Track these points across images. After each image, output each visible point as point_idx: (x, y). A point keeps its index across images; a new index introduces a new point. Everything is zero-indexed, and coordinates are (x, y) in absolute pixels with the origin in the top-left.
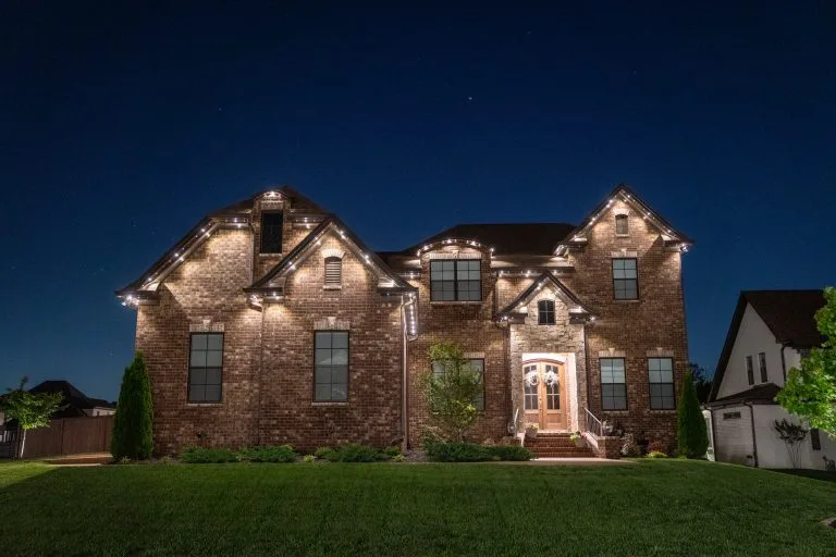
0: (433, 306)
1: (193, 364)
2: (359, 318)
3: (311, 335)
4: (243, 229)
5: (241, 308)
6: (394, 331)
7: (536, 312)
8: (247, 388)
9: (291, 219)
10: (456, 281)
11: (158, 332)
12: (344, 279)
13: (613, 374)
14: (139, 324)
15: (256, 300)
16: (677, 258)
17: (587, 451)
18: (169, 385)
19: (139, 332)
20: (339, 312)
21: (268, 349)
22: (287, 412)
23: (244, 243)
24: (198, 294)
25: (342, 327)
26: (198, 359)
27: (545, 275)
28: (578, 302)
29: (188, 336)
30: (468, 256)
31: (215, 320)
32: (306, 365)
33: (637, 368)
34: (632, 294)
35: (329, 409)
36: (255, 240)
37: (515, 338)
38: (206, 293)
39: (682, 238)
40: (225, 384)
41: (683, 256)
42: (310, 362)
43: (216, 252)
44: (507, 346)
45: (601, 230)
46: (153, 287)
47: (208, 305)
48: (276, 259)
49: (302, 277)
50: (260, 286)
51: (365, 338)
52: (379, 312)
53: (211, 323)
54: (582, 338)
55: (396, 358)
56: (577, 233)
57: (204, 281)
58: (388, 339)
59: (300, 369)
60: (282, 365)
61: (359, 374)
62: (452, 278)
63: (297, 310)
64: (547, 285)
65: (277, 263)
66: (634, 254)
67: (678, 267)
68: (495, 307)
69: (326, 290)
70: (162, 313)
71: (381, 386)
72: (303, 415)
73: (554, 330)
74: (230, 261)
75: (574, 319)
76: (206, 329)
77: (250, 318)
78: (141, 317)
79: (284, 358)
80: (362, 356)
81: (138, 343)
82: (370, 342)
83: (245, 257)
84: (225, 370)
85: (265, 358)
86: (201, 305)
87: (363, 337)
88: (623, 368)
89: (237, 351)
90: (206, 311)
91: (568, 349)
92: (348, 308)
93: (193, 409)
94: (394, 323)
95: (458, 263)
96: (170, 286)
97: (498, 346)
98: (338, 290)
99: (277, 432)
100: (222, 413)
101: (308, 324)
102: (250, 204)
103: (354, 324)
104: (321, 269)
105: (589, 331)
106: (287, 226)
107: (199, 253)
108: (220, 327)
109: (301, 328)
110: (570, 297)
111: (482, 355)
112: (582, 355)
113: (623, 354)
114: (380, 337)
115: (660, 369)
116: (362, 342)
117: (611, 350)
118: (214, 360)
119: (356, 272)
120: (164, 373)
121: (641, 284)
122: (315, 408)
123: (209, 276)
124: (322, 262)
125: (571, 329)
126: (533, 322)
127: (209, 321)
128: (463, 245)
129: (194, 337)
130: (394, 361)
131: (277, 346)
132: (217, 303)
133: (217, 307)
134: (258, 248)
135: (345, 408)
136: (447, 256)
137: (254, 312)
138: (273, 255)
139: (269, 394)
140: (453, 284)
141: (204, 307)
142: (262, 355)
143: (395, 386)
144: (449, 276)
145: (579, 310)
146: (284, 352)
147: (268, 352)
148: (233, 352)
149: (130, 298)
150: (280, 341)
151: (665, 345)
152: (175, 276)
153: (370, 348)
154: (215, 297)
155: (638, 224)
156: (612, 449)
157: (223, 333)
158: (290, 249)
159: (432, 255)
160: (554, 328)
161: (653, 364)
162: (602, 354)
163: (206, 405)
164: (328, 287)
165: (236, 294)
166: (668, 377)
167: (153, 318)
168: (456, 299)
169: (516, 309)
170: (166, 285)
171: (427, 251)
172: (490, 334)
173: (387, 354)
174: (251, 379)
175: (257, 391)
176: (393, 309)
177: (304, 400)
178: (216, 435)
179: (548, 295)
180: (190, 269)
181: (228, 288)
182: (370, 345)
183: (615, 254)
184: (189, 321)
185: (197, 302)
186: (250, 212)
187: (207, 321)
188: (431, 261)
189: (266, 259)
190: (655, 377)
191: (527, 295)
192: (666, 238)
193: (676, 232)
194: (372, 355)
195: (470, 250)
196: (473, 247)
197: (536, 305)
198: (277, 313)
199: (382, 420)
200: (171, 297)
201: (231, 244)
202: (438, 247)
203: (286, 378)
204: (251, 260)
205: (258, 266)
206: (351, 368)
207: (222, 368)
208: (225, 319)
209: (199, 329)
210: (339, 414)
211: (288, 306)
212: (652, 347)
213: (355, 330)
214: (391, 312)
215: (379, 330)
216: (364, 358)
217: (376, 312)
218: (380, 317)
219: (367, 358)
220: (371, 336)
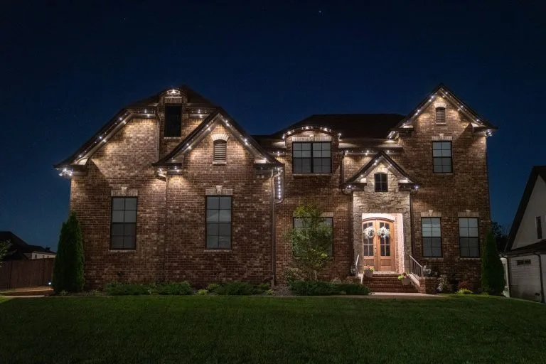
0: (294, 177)
1: (114, 221)
2: (239, 187)
3: (203, 199)
4: (151, 118)
5: (150, 179)
6: (266, 197)
7: (373, 182)
8: (155, 238)
9: (188, 111)
10: (312, 158)
11: (87, 196)
12: (228, 156)
13: (432, 230)
14: (72, 190)
15: (162, 173)
16: (483, 141)
17: (411, 287)
18: (96, 236)
19: (73, 196)
20: (225, 182)
21: (171, 210)
22: (185, 257)
23: (152, 129)
24: (117, 168)
25: (227, 193)
26: (118, 217)
27: (380, 154)
28: (405, 175)
29: (110, 199)
30: (321, 139)
31: (131, 187)
32: (200, 221)
33: (450, 226)
34: (448, 169)
35: (217, 255)
36: (161, 127)
37: (357, 202)
38: (123, 167)
39: (488, 126)
40: (138, 236)
41: (488, 139)
42: (203, 219)
43: (131, 135)
44: (350, 208)
45: (424, 119)
46: (83, 162)
47: (125, 176)
48: (177, 141)
49: (196, 155)
50: (165, 162)
51: (245, 201)
52: (254, 182)
53: (128, 190)
54: (408, 203)
55: (267, 216)
56: (405, 122)
57: (123, 158)
58: (262, 202)
59: (195, 226)
60: (181, 221)
61: (239, 228)
62: (310, 156)
63: (192, 180)
64: (382, 162)
65: (178, 144)
66: (450, 138)
67: (484, 148)
68: (341, 178)
69: (215, 165)
70: (90, 182)
71: (257, 238)
72: (197, 259)
73: (386, 196)
74: (141, 142)
75: (402, 187)
76: (124, 194)
77: (157, 185)
78: (74, 184)
79: (183, 217)
80: (241, 215)
81: (72, 204)
82: (248, 205)
83: (153, 140)
84: (138, 225)
85: (168, 216)
86: (119, 176)
87: (242, 200)
88: (439, 225)
89: (148, 210)
90: (124, 181)
91: (397, 211)
92: (231, 179)
93: (114, 255)
94: (266, 191)
95: (314, 144)
96: (96, 162)
97: (344, 208)
98: (224, 165)
99: (178, 272)
100: (136, 257)
101: (201, 191)
102: (157, 99)
103: (236, 191)
104: (211, 149)
105: (414, 197)
106: (185, 116)
107: (118, 136)
108: (134, 193)
109: (196, 194)
110: (399, 171)
111: (331, 214)
112: (408, 215)
113: (439, 215)
114: (256, 201)
115: (468, 226)
116: (242, 205)
117: (431, 211)
118: (130, 218)
119: (238, 152)
120: (92, 227)
121: (455, 160)
122: (206, 254)
123: (125, 154)
124: (212, 144)
125: (400, 195)
126: (370, 190)
127: (126, 188)
128: (317, 131)
129: (114, 200)
130: (267, 219)
131: (177, 207)
132: (132, 174)
133: (133, 178)
134: (163, 133)
135: (229, 254)
136: (305, 139)
137: (160, 181)
138: (175, 138)
139: (172, 243)
140: (309, 160)
141: (122, 177)
142: (166, 214)
143: (267, 238)
144: (307, 154)
145: (406, 181)
146: (183, 212)
147: (171, 212)
148: (144, 211)
149: (65, 170)
150: (181, 203)
151: (472, 208)
152: (100, 153)
153: (248, 209)
154: (129, 170)
155: (454, 115)
156: (430, 287)
157: (136, 197)
158: (187, 133)
159: (294, 139)
160: (387, 194)
161: (463, 222)
162: (423, 214)
163: (123, 251)
164: (216, 163)
165: (146, 168)
166: (474, 233)
167: (83, 185)
168: (312, 172)
169: (358, 180)
170: (93, 160)
171: (290, 135)
172: (337, 198)
173: (260, 214)
174: (158, 232)
175: (163, 241)
176: (265, 180)
177: (197, 248)
178: (132, 274)
179: (382, 169)
180: (111, 148)
181: (141, 163)
182: (248, 207)
183: (435, 138)
184: (111, 188)
185: (116, 173)
186: (156, 105)
187: (124, 188)
188: (293, 142)
189: (168, 141)
190: (463, 232)
191: (367, 169)
192: (475, 125)
193: (483, 121)
194: (250, 214)
195: (324, 135)
196: (325, 132)
197: (373, 177)
198: (177, 182)
199: (257, 263)
200: (97, 169)
201: (141, 130)
202: (298, 132)
203: (185, 231)
204: (158, 142)
205: (163, 146)
206: (234, 223)
207: (136, 223)
208: (138, 187)
209: (119, 194)
210: (225, 258)
211: (186, 177)
212: (463, 210)
213: (236, 196)
214: (264, 182)
215: (254, 195)
216: (243, 217)
217: (252, 182)
218: (255, 185)
219: (246, 217)
220: (248, 200)
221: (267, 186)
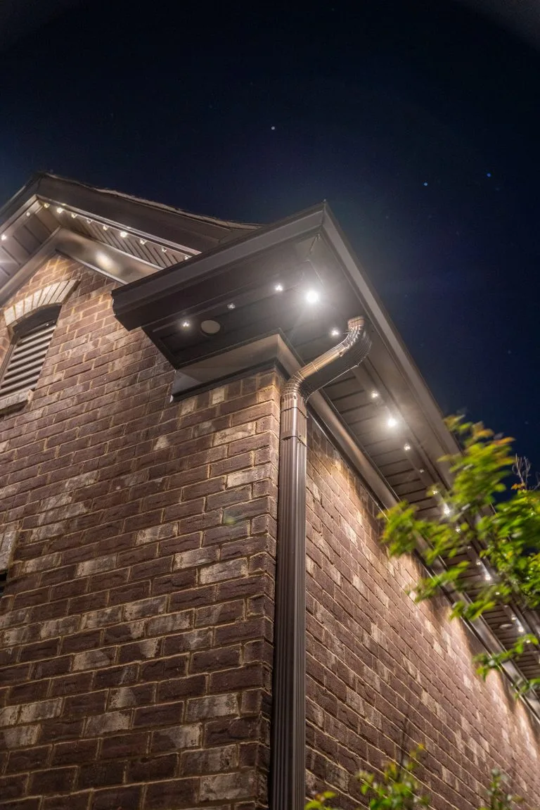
2: (63, 502)
52: (162, 443)
55: (225, 706)
58: (188, 577)
82: (89, 621)
87: (55, 593)
98: (20, 407)
103: (37, 534)
116: (48, 629)
130: (218, 733)
153: (80, 662)
176: (233, 410)
182: (89, 640)
213: (31, 565)
214: (221, 426)
215: (146, 536)
216: (30, 737)
217: (147, 448)
218: (161, 466)
219: (49, 731)
220: (97, 581)
221: (243, 448)
